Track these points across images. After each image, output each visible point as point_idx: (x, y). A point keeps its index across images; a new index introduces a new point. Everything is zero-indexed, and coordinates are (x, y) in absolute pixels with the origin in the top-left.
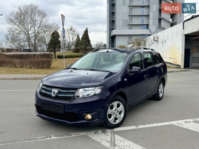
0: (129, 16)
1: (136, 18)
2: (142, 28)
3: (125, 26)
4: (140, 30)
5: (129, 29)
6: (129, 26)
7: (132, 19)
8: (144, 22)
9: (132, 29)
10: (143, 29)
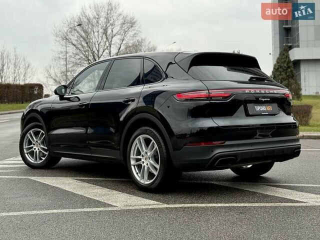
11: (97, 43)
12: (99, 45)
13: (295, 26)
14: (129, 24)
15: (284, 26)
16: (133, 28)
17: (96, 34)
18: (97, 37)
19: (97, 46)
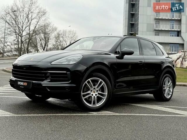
0: (156, 19)
1: (164, 22)
2: (171, 35)
3: (150, 31)
4: (170, 37)
5: (155, 35)
6: (155, 32)
7: (159, 24)
8: (174, 28)
9: (158, 35)
10: (173, 36)
11: (22, 23)
12: (23, 24)
13: (137, 23)
14: (42, 13)
15: (130, 22)
16: (44, 16)
17: (22, 17)
18: (22, 19)
19: (22, 24)
